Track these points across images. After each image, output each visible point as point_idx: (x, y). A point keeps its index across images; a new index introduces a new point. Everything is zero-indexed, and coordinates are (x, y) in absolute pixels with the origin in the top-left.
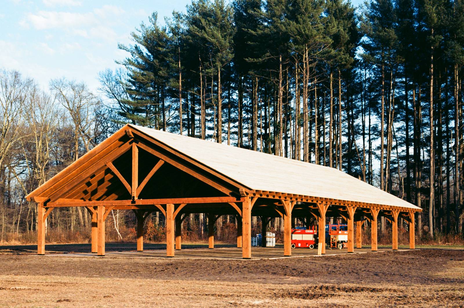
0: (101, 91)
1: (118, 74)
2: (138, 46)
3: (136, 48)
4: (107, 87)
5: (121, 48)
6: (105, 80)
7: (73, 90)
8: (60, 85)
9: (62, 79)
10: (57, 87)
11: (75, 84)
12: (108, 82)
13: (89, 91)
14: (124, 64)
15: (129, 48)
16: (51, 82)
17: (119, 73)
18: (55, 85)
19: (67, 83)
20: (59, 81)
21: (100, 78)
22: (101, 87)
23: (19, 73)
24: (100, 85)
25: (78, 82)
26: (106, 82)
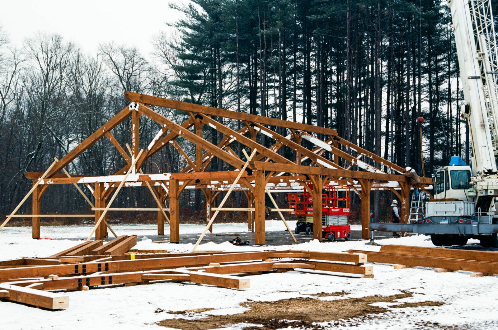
0: (154, 56)
1: (173, 37)
2: (192, 5)
3: (190, 7)
4: (160, 51)
5: (172, 7)
6: (158, 43)
7: (124, 55)
8: (109, 49)
9: (111, 43)
10: (106, 52)
11: (124, 49)
12: (162, 46)
13: (141, 57)
14: (176, 26)
15: (181, 7)
16: (99, 46)
17: (175, 35)
18: (104, 50)
19: (117, 47)
20: (108, 45)
21: (153, 41)
22: (154, 51)
23: (61, 36)
24: (153, 49)
25: (129, 46)
26: (159, 46)
